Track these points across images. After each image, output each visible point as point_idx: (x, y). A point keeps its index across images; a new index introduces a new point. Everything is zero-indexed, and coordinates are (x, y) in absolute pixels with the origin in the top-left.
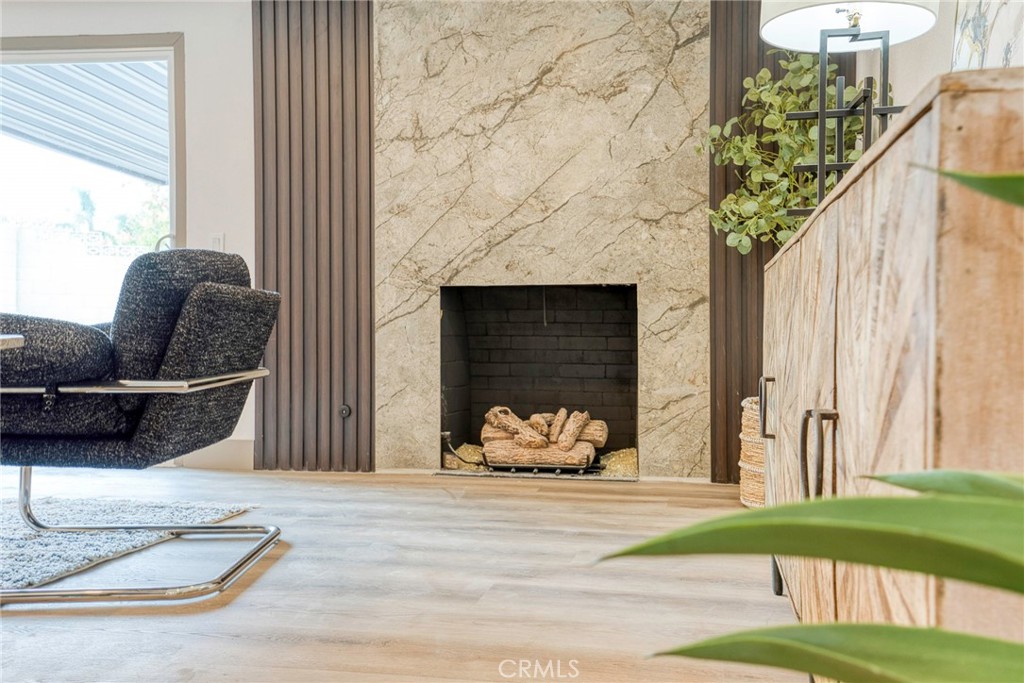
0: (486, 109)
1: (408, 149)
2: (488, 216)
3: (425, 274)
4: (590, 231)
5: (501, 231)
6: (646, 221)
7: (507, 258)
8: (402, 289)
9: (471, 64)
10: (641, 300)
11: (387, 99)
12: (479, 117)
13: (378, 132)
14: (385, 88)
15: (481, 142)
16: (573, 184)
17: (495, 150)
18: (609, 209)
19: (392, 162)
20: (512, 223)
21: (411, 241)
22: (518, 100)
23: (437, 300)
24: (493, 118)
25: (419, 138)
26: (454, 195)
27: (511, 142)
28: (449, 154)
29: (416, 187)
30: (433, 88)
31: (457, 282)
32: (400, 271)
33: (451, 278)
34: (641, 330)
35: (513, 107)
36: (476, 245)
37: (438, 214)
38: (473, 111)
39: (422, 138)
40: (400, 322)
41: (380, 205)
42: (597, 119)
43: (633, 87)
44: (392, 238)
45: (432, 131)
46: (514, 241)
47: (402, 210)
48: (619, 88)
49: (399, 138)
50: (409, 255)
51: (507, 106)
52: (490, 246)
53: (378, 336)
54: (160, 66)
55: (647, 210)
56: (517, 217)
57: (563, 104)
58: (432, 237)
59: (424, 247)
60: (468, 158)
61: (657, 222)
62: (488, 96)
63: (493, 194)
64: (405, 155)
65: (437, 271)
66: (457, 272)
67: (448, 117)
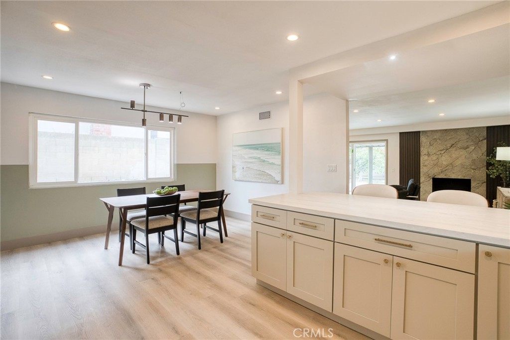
0: (441, 151)
1: (427, 156)
2: (441, 167)
3: (430, 176)
4: (461, 170)
5: (444, 170)
6: (473, 169)
7: (445, 174)
8: (425, 178)
9: (438, 144)
10: (472, 182)
11: (423, 149)
12: (440, 152)
13: (421, 154)
14: (422, 147)
15: (440, 156)
16: (458, 162)
17: (443, 157)
18: (465, 167)
19: (423, 159)
20: (446, 168)
21: (427, 170)
22: (447, 149)
23: (432, 180)
24: (442, 152)
25: (429, 155)
26: (435, 164)
27: (446, 156)
28: (434, 158)
29: (428, 162)
30: (431, 147)
31: (436, 177)
32: (425, 175)
34: (472, 187)
36: (439, 171)
37: (432, 166)
38: (438, 151)
40: (425, 183)
41: (421, 165)
42: (463, 153)
43: (470, 148)
44: (423, 170)
45: (431, 154)
46: (447, 171)
47: (425, 166)
48: (467, 147)
49: (425, 155)
50: (427, 172)
51: (445, 150)
52: (442, 172)
53: (421, 185)
54: (384, 144)
55: (473, 167)
57: (456, 150)
58: (431, 170)
59: (429, 172)
60: (438, 158)
61: (475, 169)
62: (441, 148)
63: (442, 164)
64: (426, 157)
65: (432, 175)
66: (435, 176)
67: (434, 152)
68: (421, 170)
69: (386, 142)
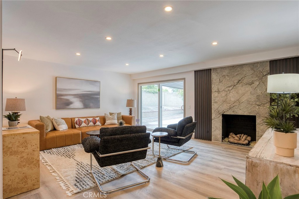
0: (229, 87)
1: (217, 93)
2: (230, 104)
3: (220, 112)
4: (247, 106)
5: (232, 106)
6: (258, 105)
7: (233, 110)
8: (216, 114)
9: (227, 80)
10: (257, 118)
11: (213, 86)
12: (228, 88)
13: (212, 91)
14: (213, 84)
15: (229, 92)
16: (244, 99)
17: (231, 93)
18: (251, 103)
19: (214, 95)
21: (217, 107)
22: (235, 85)
23: (221, 116)
24: (230, 88)
25: (218, 92)
26: (224, 100)
27: (233, 92)
28: (223, 94)
29: (218, 99)
30: (221, 84)
31: (225, 114)
32: (215, 112)
33: (224, 113)
34: (257, 123)
35: (234, 87)
36: (228, 108)
37: (222, 103)
38: (227, 87)
39: (219, 91)
40: (216, 119)
41: (212, 102)
42: (249, 88)
43: (255, 83)
44: (214, 106)
45: (221, 90)
46: (234, 108)
47: (216, 102)
48: (252, 83)
49: (215, 91)
50: (217, 109)
51: (233, 87)
52: (230, 108)
53: (212, 121)
54: (182, 83)
55: (258, 103)
56: (235, 104)
57: (242, 86)
58: (221, 107)
59: (219, 108)
60: (226, 95)
61: (260, 105)
62: (229, 85)
63: (230, 100)
65: (221, 112)
66: (225, 112)
67: (223, 88)
68: (212, 107)
69: (183, 80)
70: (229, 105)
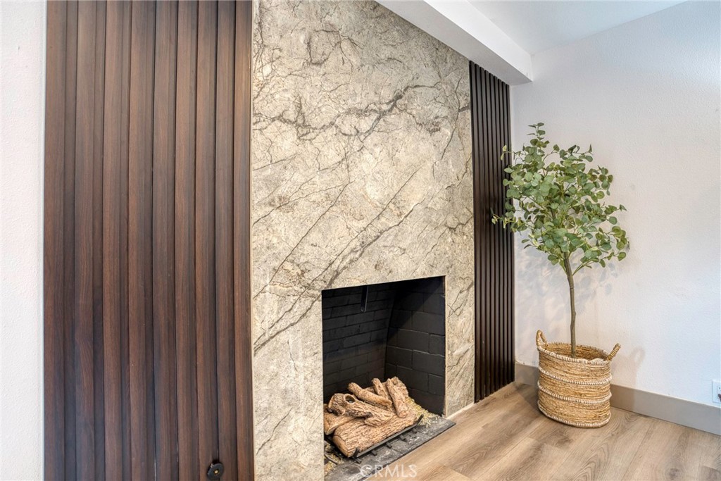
0: (361, 113)
1: (290, 134)
2: (362, 218)
3: (308, 278)
4: (424, 235)
5: (372, 232)
6: (450, 228)
7: (376, 257)
8: (283, 297)
9: (347, 67)
10: (447, 286)
11: (267, 70)
12: (354, 119)
14: (266, 56)
15: (356, 144)
16: (415, 195)
17: (367, 155)
18: (434, 218)
19: (273, 145)
20: (379, 225)
21: (294, 241)
22: (382, 114)
23: (318, 306)
24: (365, 124)
25: (302, 124)
26: (334, 192)
27: (377, 150)
28: (329, 150)
29: (299, 178)
30: (315, 76)
31: (338, 285)
32: (281, 277)
33: (332, 281)
34: (448, 310)
35: (378, 119)
36: (352, 245)
37: (319, 211)
38: (349, 112)
39: (304, 125)
40: (283, 337)
43: (442, 129)
44: (273, 236)
45: (315, 121)
46: (380, 242)
47: (284, 204)
48: (436, 126)
49: (280, 118)
50: (291, 257)
51: (374, 116)
52: (364, 246)
53: (255, 361)
55: (450, 221)
56: (383, 220)
58: (315, 237)
59: (307, 248)
60: (346, 158)
61: (455, 229)
62: (360, 102)
63: (365, 196)
64: (287, 141)
66: (337, 274)
67: (329, 111)
70: (363, 224)
